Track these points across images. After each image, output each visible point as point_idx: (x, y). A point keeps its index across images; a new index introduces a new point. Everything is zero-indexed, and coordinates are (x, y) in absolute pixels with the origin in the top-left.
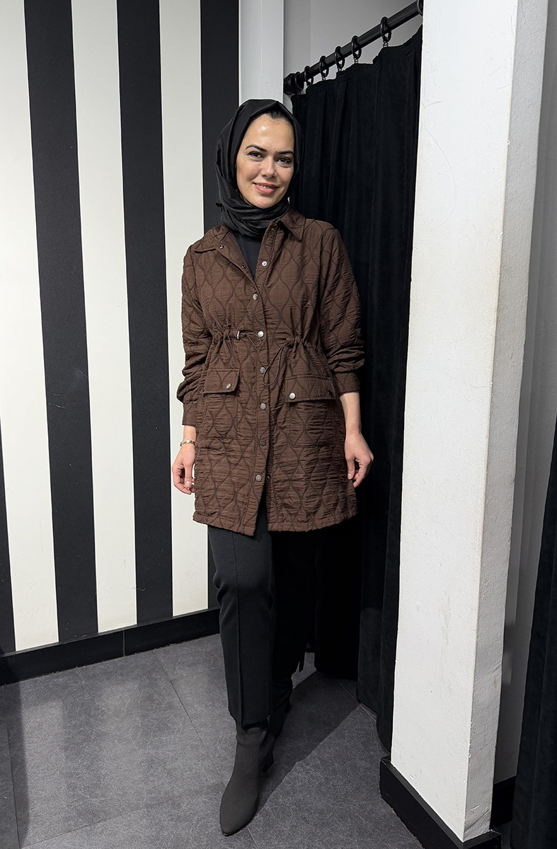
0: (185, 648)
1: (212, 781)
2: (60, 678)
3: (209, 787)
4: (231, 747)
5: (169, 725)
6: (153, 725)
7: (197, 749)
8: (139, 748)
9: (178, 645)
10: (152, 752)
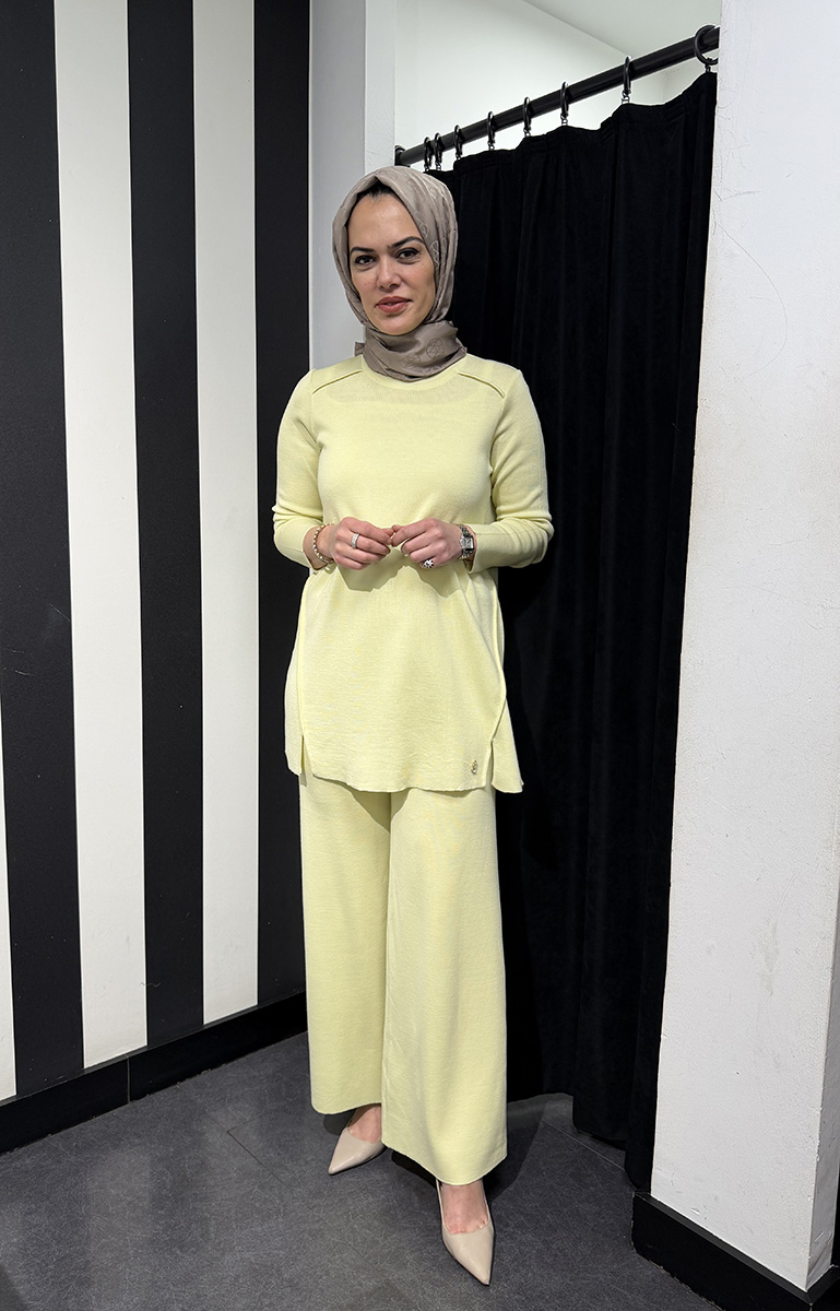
0: (230, 1074)
1: (371, 1284)
3: (369, 1295)
4: (376, 1223)
5: (257, 1205)
6: (229, 1211)
7: (322, 1236)
8: (223, 1254)
9: (216, 1070)
10: (247, 1255)
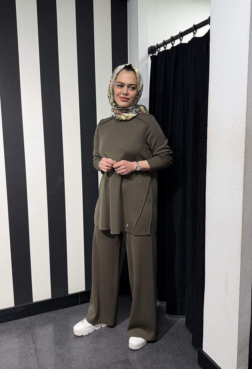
1: (123, 358)
2: (52, 314)
3: (122, 361)
5: (102, 334)
8: (90, 344)
